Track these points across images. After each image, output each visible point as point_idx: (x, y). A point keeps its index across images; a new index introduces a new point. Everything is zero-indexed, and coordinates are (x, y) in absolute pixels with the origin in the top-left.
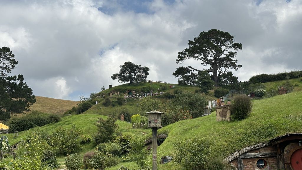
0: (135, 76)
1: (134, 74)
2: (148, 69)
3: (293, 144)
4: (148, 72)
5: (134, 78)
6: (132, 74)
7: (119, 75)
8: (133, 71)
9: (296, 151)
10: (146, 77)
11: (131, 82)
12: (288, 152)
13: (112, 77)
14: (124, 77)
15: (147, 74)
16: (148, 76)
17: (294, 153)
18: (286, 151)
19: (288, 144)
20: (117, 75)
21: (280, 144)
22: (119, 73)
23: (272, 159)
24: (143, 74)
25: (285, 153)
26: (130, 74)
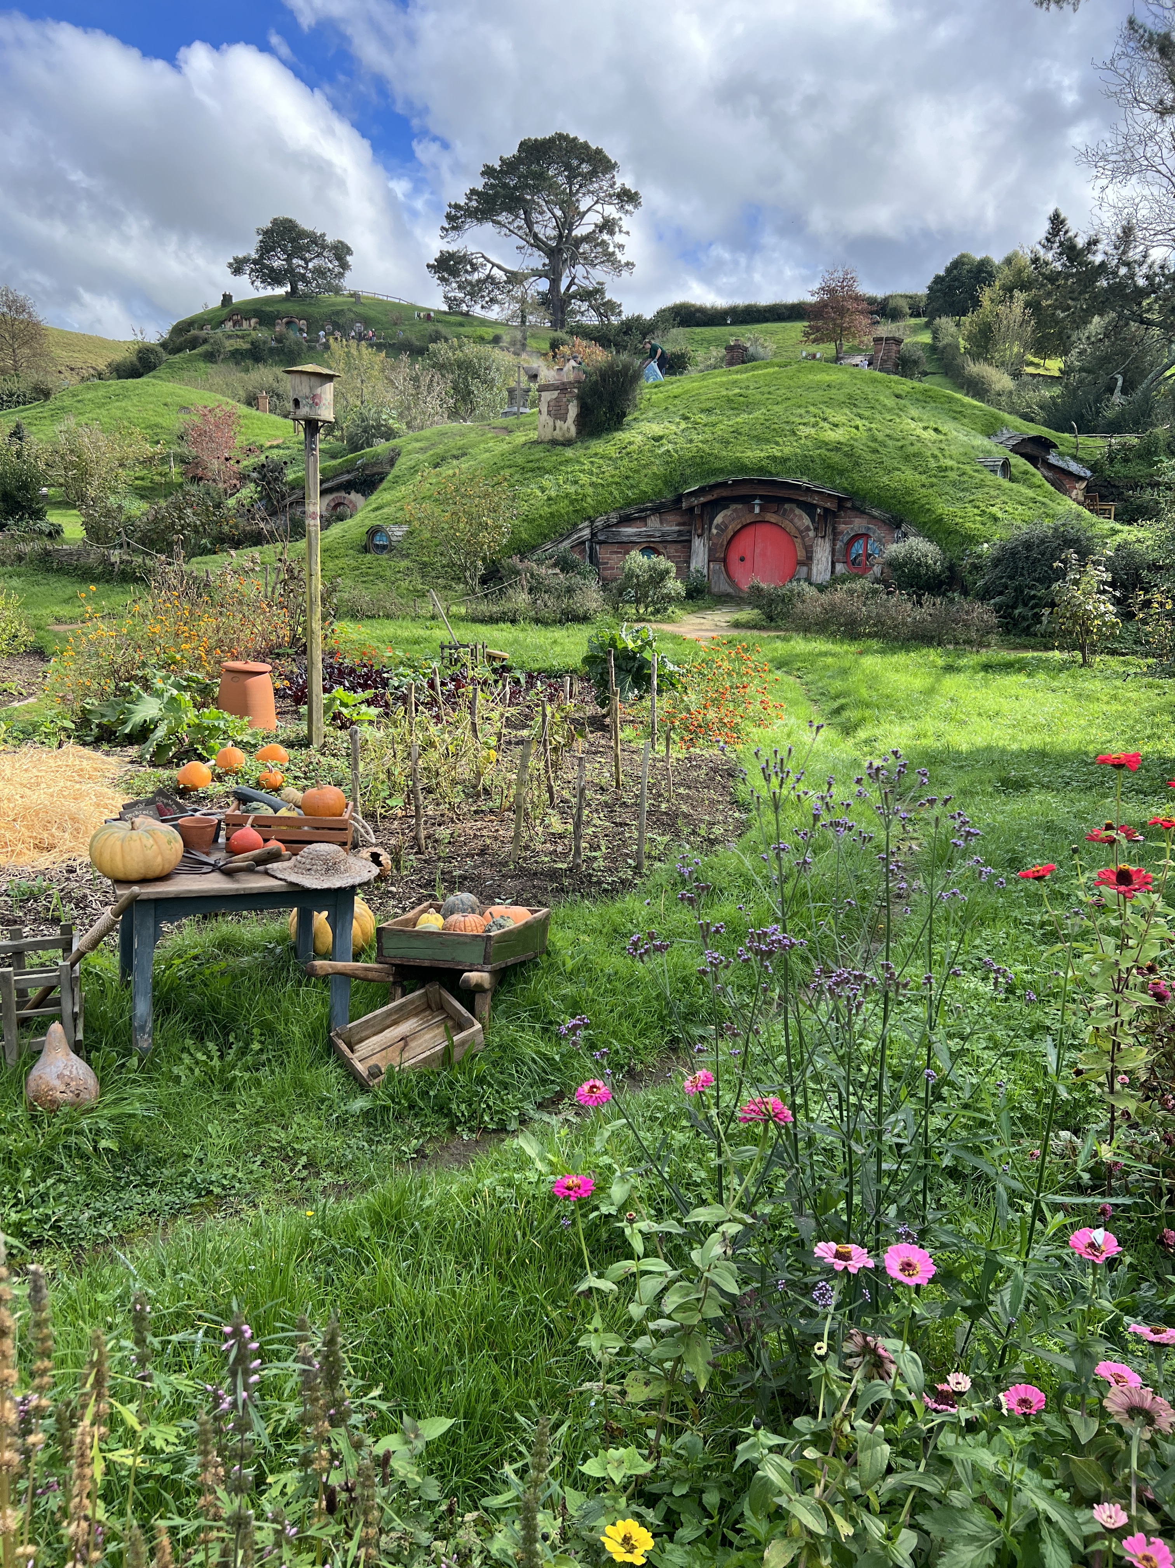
0: (306, 268)
1: (301, 263)
2: (349, 251)
3: (740, 506)
4: (348, 258)
5: (303, 275)
6: (295, 261)
7: (255, 262)
8: (298, 251)
9: (744, 527)
10: (341, 275)
11: (294, 288)
12: (722, 528)
13: (230, 265)
14: (272, 269)
15: (344, 266)
16: (348, 274)
17: (736, 533)
18: (717, 527)
19: (726, 507)
20: (246, 260)
21: (704, 505)
22: (255, 256)
23: (679, 546)
24: (331, 266)
25: (714, 531)
26: (288, 260)
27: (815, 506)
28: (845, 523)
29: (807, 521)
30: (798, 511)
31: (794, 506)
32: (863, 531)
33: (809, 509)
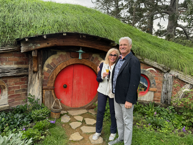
12: (53, 68)
21: (39, 50)
23: (18, 80)
25: (46, 69)
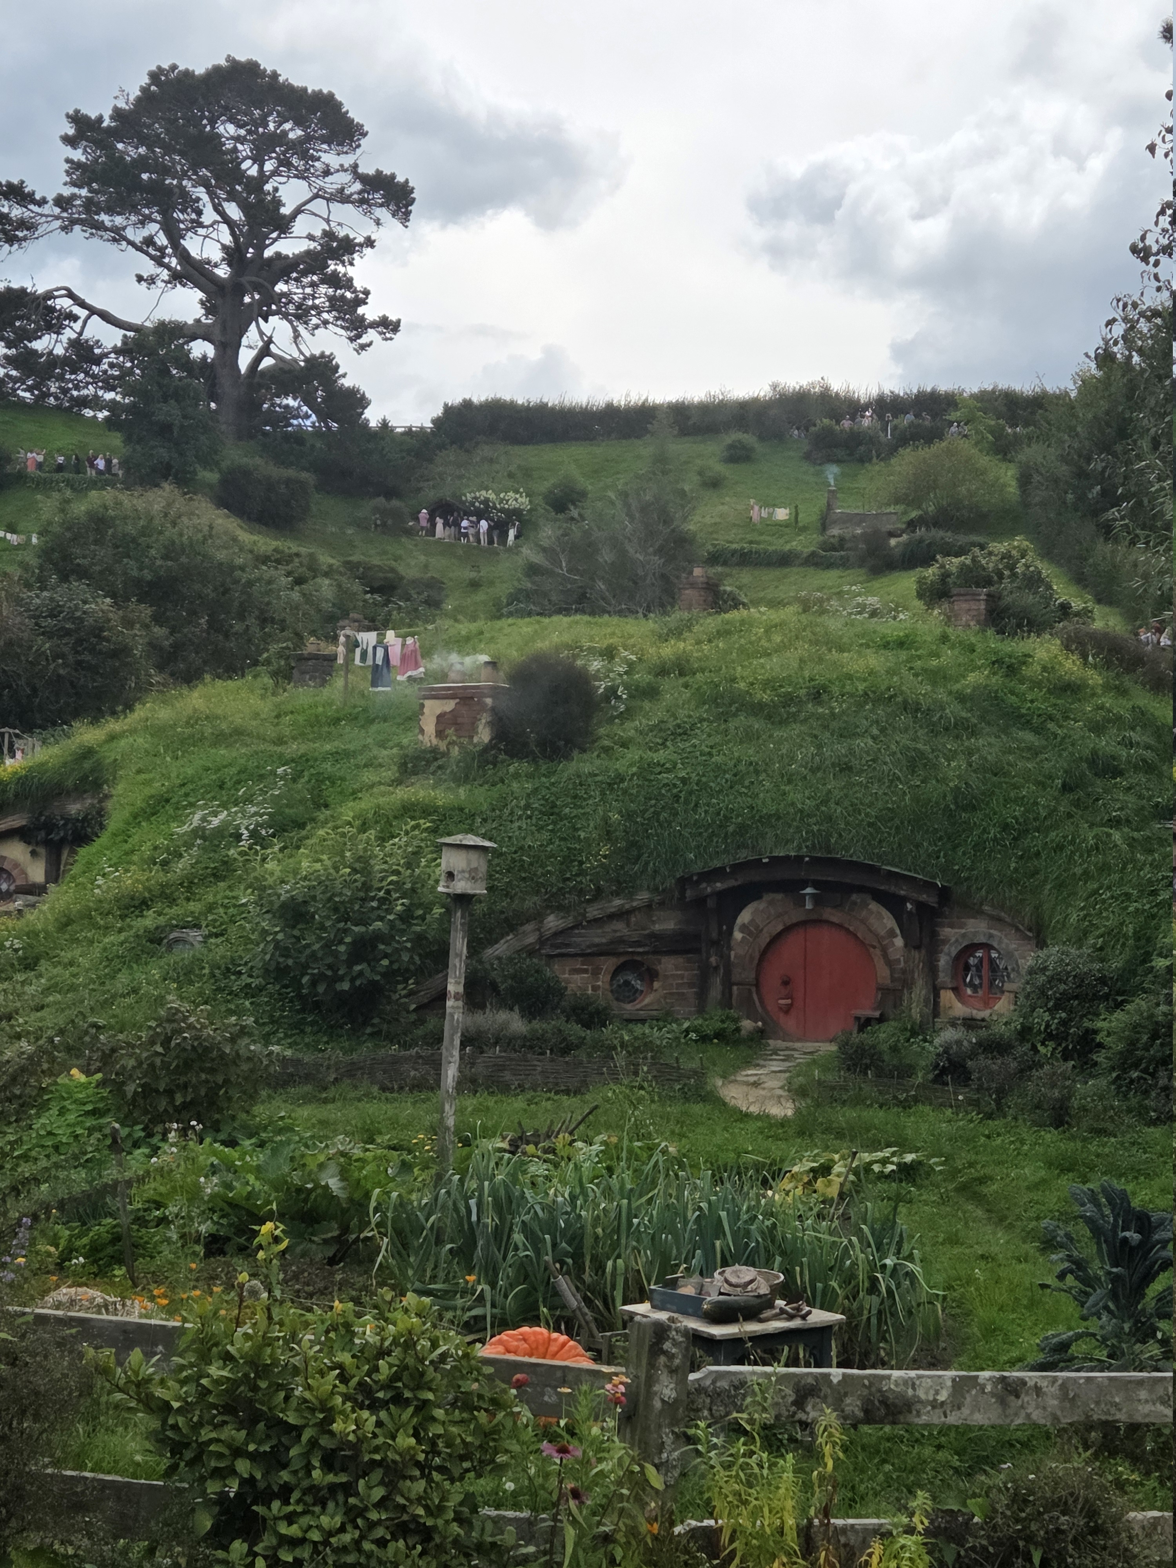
3: (779, 896)
9: (788, 929)
17: (776, 939)
18: (744, 928)
19: (758, 897)
27: (904, 900)
28: (952, 926)
29: (888, 921)
30: (874, 906)
31: (868, 897)
32: (982, 939)
33: (893, 904)
